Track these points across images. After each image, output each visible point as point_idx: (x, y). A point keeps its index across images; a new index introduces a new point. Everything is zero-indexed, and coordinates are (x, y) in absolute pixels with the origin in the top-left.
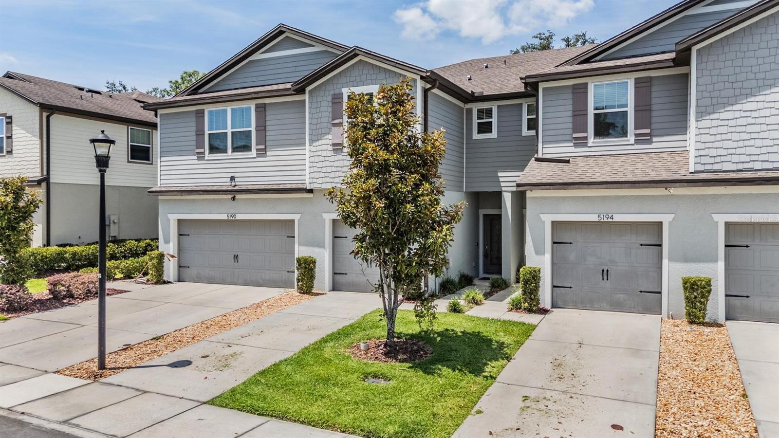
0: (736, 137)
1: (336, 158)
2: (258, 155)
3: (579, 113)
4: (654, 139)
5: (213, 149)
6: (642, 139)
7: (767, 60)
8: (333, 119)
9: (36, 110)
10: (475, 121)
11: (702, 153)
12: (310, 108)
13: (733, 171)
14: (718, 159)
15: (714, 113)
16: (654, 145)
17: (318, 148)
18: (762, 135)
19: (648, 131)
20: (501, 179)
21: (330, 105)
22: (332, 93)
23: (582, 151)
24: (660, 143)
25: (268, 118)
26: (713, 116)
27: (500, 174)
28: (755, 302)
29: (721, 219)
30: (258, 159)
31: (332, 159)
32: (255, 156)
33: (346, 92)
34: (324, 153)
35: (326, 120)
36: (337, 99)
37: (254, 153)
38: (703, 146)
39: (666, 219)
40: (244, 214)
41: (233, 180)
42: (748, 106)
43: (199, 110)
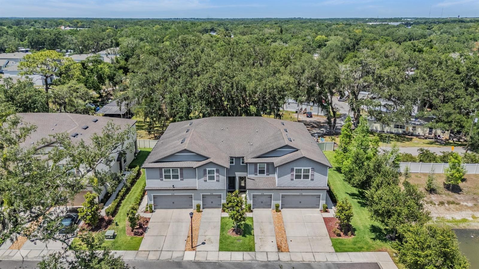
0: (283, 181)
1: (205, 183)
2: (181, 180)
3: (256, 169)
5: (166, 178)
6: (267, 175)
7: (288, 170)
8: (204, 175)
10: (230, 161)
12: (198, 171)
13: (283, 187)
14: (281, 185)
15: (280, 177)
16: (269, 176)
17: (200, 181)
18: (287, 181)
19: (268, 173)
21: (203, 171)
22: (203, 169)
23: (256, 176)
24: (271, 176)
25: (183, 172)
27: (235, 173)
28: (285, 206)
29: (281, 194)
33: (208, 169)
34: (202, 182)
35: (202, 175)
36: (205, 170)
37: (179, 179)
39: (272, 194)
40: (177, 193)
41: (173, 186)
42: (285, 177)
43: (161, 169)
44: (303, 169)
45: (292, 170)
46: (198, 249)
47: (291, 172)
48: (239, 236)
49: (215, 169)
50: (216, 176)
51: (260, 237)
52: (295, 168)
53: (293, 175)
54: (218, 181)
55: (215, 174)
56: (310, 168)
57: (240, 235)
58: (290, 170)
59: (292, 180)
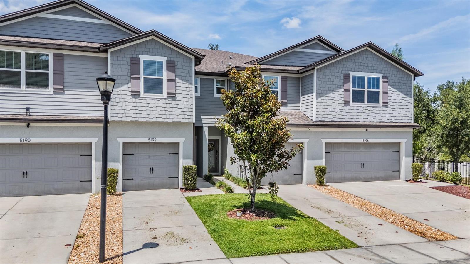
0: (329, 107)
1: (134, 100)
2: (55, 93)
4: (288, 105)
6: (284, 104)
7: (338, 78)
8: (132, 74)
11: (318, 113)
12: (112, 64)
13: (328, 121)
14: (323, 116)
15: (322, 97)
16: (288, 108)
17: (119, 93)
18: (337, 107)
19: (286, 101)
20: (203, 120)
21: (129, 64)
22: (130, 56)
24: (291, 107)
25: (65, 65)
26: (322, 98)
27: (202, 117)
29: (324, 141)
30: (55, 96)
31: (131, 101)
32: (52, 93)
33: (143, 58)
34: (124, 97)
35: (126, 74)
36: (134, 61)
37: (50, 90)
38: (318, 110)
39: (306, 141)
40: (39, 138)
41: (28, 111)
42: (332, 95)
44: (367, 76)
45: (346, 78)
47: (344, 83)
49: (163, 59)
50: (168, 80)
51: (335, 220)
52: (352, 74)
53: (349, 91)
54: (172, 96)
55: (165, 75)
56: (380, 76)
57: (271, 217)
58: (342, 78)
59: (347, 103)
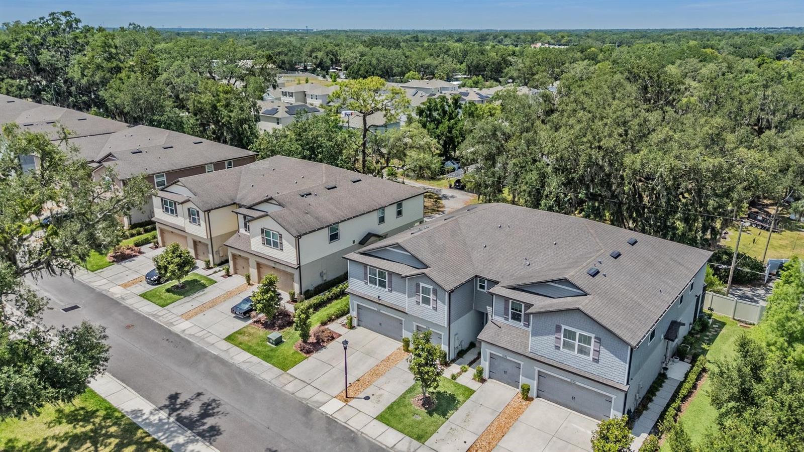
0: (541, 346)
1: (418, 306)
2: (389, 292)
3: (506, 309)
5: (371, 282)
6: (524, 325)
7: (551, 326)
8: (417, 292)
9: (294, 238)
10: (479, 283)
11: (532, 347)
12: (408, 285)
13: (540, 356)
14: (536, 351)
17: (411, 300)
18: (548, 348)
21: (415, 286)
22: (416, 282)
23: (506, 322)
25: (392, 279)
26: (536, 337)
28: (545, 394)
29: (537, 369)
31: (416, 306)
33: (422, 284)
34: (413, 303)
35: (414, 292)
36: (418, 285)
37: (387, 290)
38: (532, 345)
39: (522, 363)
40: (384, 311)
41: (379, 297)
42: (546, 337)
43: (365, 265)
44: (578, 332)
45: (558, 329)
46: (353, 402)
47: (557, 332)
48: (423, 411)
49: (431, 287)
50: (433, 300)
51: (453, 426)
52: (564, 327)
53: (560, 339)
54: (435, 309)
55: (432, 297)
56: (593, 336)
57: (426, 409)
58: (555, 327)
59: (557, 348)
